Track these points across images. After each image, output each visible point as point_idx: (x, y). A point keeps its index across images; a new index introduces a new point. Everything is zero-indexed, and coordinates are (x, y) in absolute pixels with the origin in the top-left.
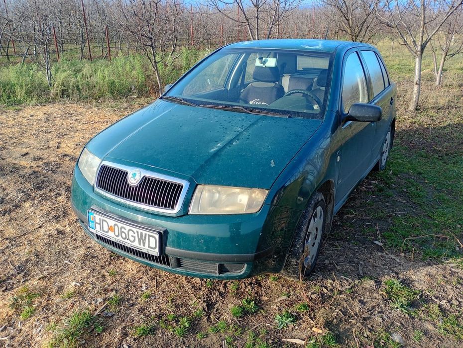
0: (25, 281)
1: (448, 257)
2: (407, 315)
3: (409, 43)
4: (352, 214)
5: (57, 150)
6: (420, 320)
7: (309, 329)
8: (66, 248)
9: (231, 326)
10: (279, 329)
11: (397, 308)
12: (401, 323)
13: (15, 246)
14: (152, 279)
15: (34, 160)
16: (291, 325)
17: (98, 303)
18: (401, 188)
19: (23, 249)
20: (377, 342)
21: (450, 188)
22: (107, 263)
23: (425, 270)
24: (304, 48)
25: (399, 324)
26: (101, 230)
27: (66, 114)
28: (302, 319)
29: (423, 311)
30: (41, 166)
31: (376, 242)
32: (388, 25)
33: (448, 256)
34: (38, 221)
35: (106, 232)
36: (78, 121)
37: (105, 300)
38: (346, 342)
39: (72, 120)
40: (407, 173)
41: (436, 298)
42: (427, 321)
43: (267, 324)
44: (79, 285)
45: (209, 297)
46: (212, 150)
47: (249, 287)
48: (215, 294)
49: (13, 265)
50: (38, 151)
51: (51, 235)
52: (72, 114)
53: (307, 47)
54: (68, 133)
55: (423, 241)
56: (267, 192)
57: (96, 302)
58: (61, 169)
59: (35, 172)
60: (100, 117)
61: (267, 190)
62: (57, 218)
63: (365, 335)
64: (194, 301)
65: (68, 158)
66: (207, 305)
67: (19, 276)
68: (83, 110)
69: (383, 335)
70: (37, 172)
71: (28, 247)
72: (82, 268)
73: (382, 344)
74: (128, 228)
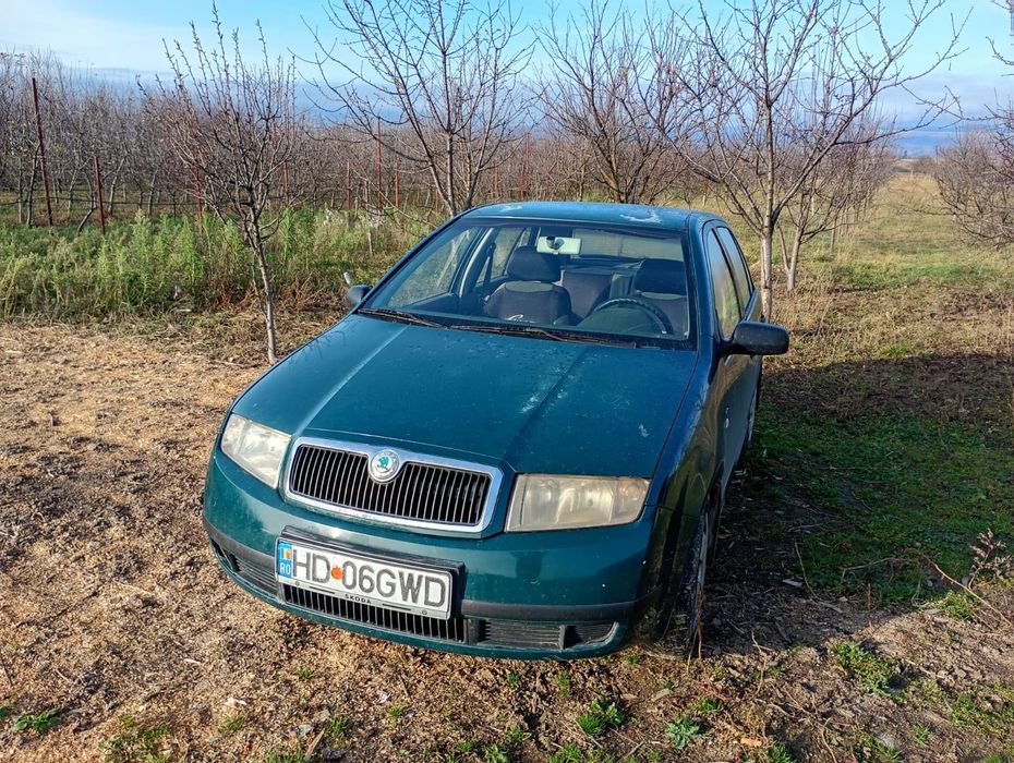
0: (112, 708)
1: (923, 598)
2: (891, 702)
3: (748, 211)
4: (724, 533)
5: (55, 428)
6: (915, 708)
7: (735, 742)
8: (175, 632)
9: (590, 752)
10: (680, 748)
11: (871, 691)
12: (886, 716)
13: (56, 637)
14: (392, 679)
15: (15, 453)
16: (700, 740)
17: (303, 734)
18: (793, 482)
19: (76, 643)
20: (859, 752)
21: (878, 477)
22: (284, 657)
23: (892, 625)
24: (628, 221)
25: (884, 718)
26: (308, 577)
27: (35, 349)
28: (713, 726)
29: (914, 692)
30: (35, 466)
31: (788, 581)
32: (709, 178)
33: (920, 597)
34: (84, 583)
35: (322, 581)
36: (72, 364)
37: (316, 728)
38: (808, 758)
39: (56, 362)
40: (794, 455)
41: (928, 668)
42: (926, 708)
43: (653, 743)
44: (245, 704)
45: (521, 704)
46: (525, 410)
47: (591, 678)
48: (530, 697)
49: (69, 677)
50: (9, 432)
51: (129, 610)
52: (49, 349)
53: (633, 219)
54: (61, 390)
55: (869, 574)
56: (647, 483)
57: (298, 734)
58: (83, 469)
59: (26, 479)
60: (120, 354)
61: (647, 479)
62: (123, 573)
63: (834, 742)
64: (495, 715)
65: (91, 447)
66: (526, 719)
67: (94, 698)
68: (75, 339)
69: (865, 738)
70: (30, 477)
71: (87, 639)
72: (232, 670)
73: (868, 754)
74: (377, 567)
